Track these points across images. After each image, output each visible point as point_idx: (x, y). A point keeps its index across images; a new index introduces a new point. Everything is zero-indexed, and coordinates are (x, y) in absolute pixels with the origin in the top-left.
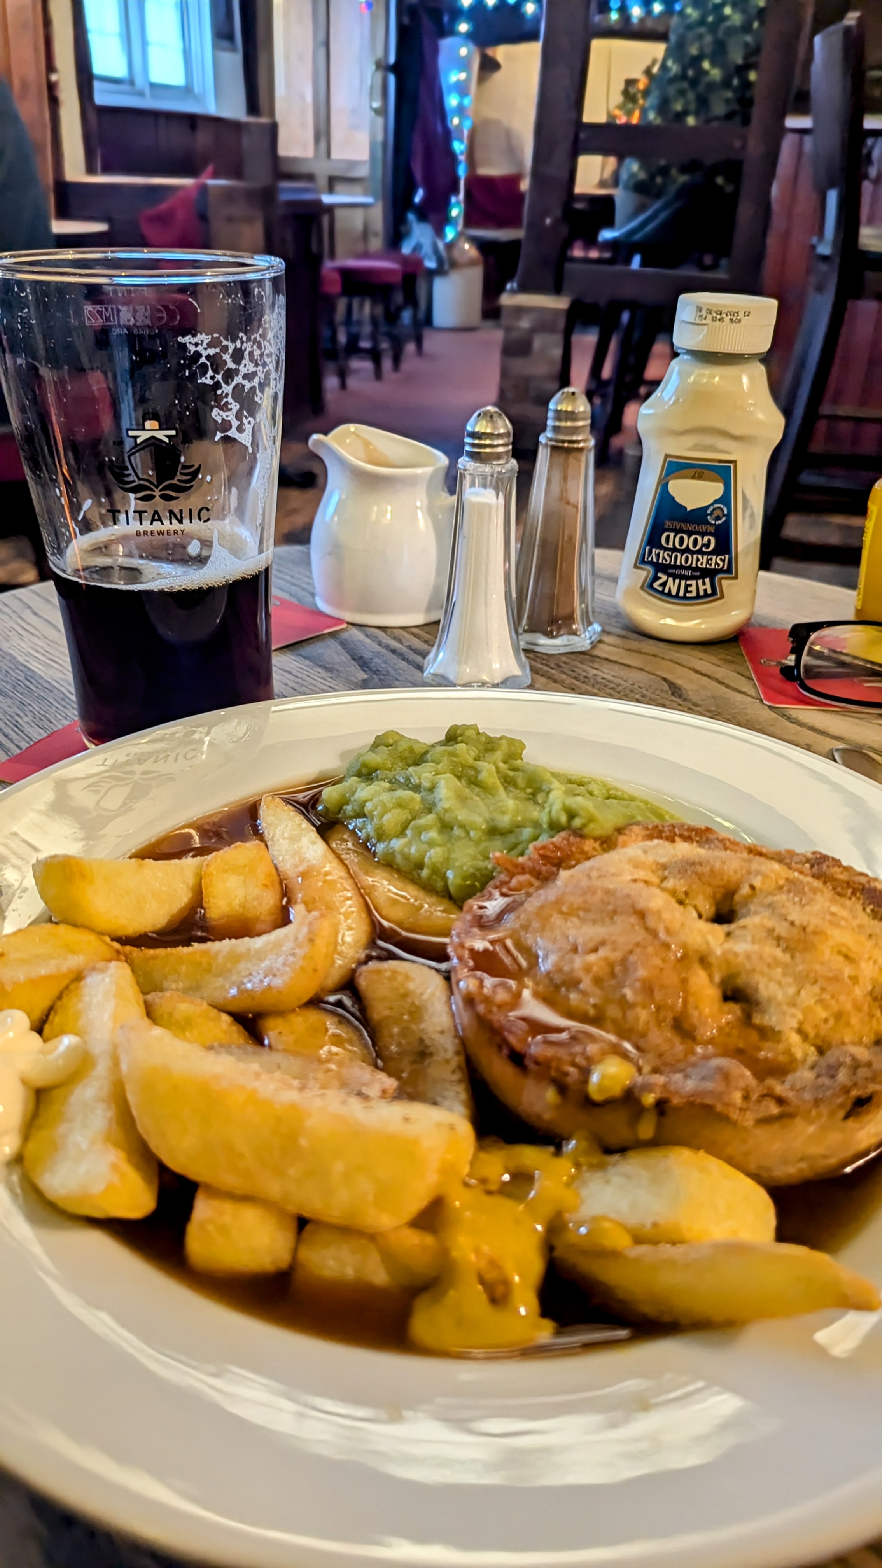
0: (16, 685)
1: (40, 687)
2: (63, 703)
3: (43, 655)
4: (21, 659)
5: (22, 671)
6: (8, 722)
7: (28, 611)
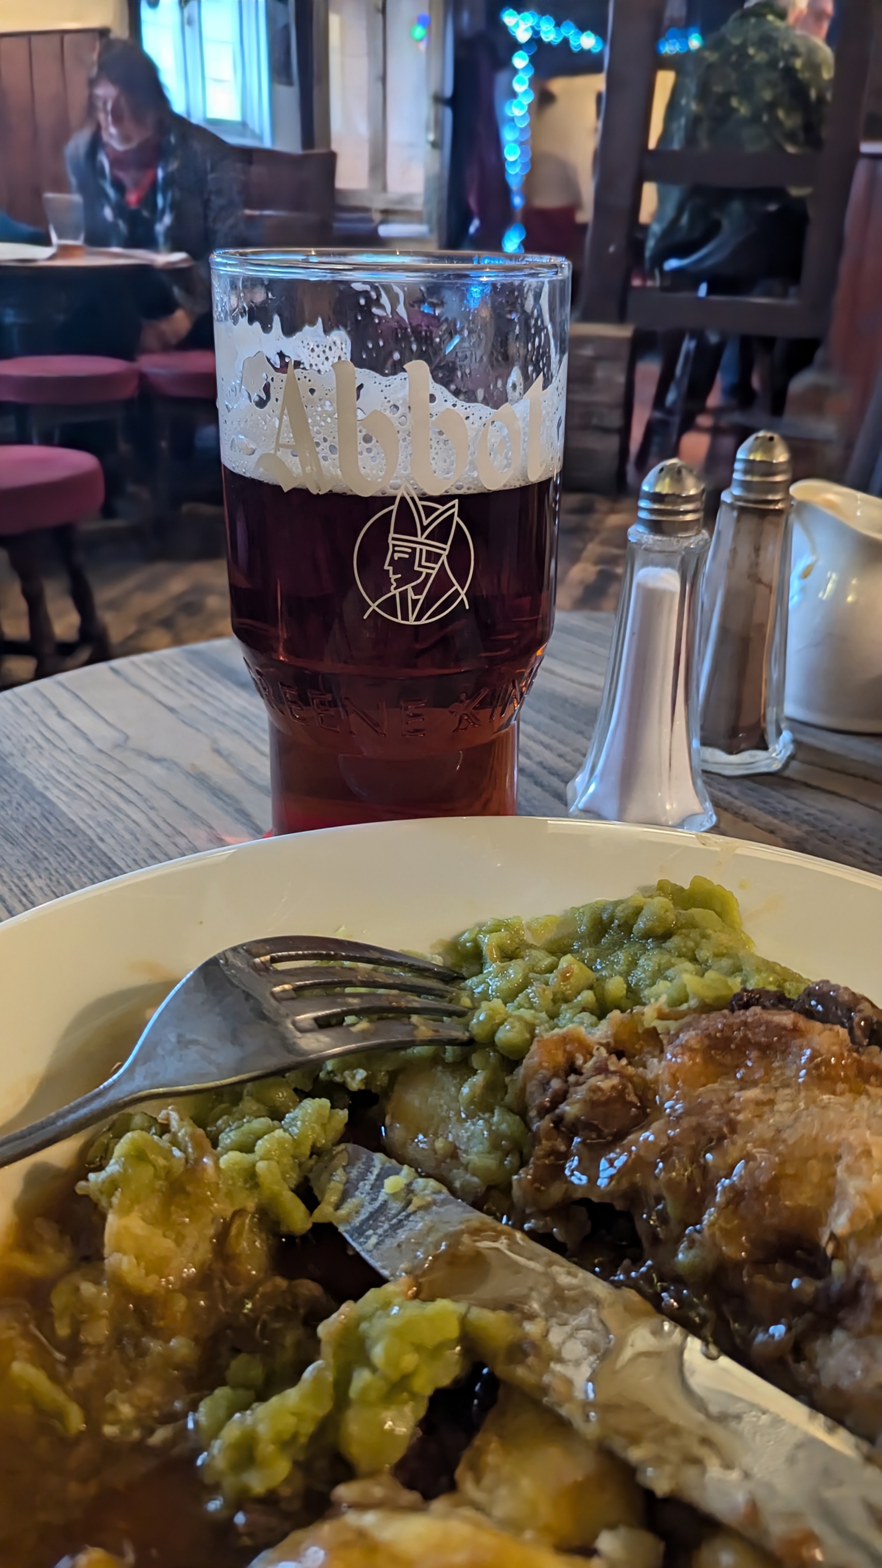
0: (31, 826)
1: (60, 828)
2: (90, 855)
3: (68, 778)
4: (38, 785)
5: (39, 804)
6: (14, 888)
7: (52, 713)
